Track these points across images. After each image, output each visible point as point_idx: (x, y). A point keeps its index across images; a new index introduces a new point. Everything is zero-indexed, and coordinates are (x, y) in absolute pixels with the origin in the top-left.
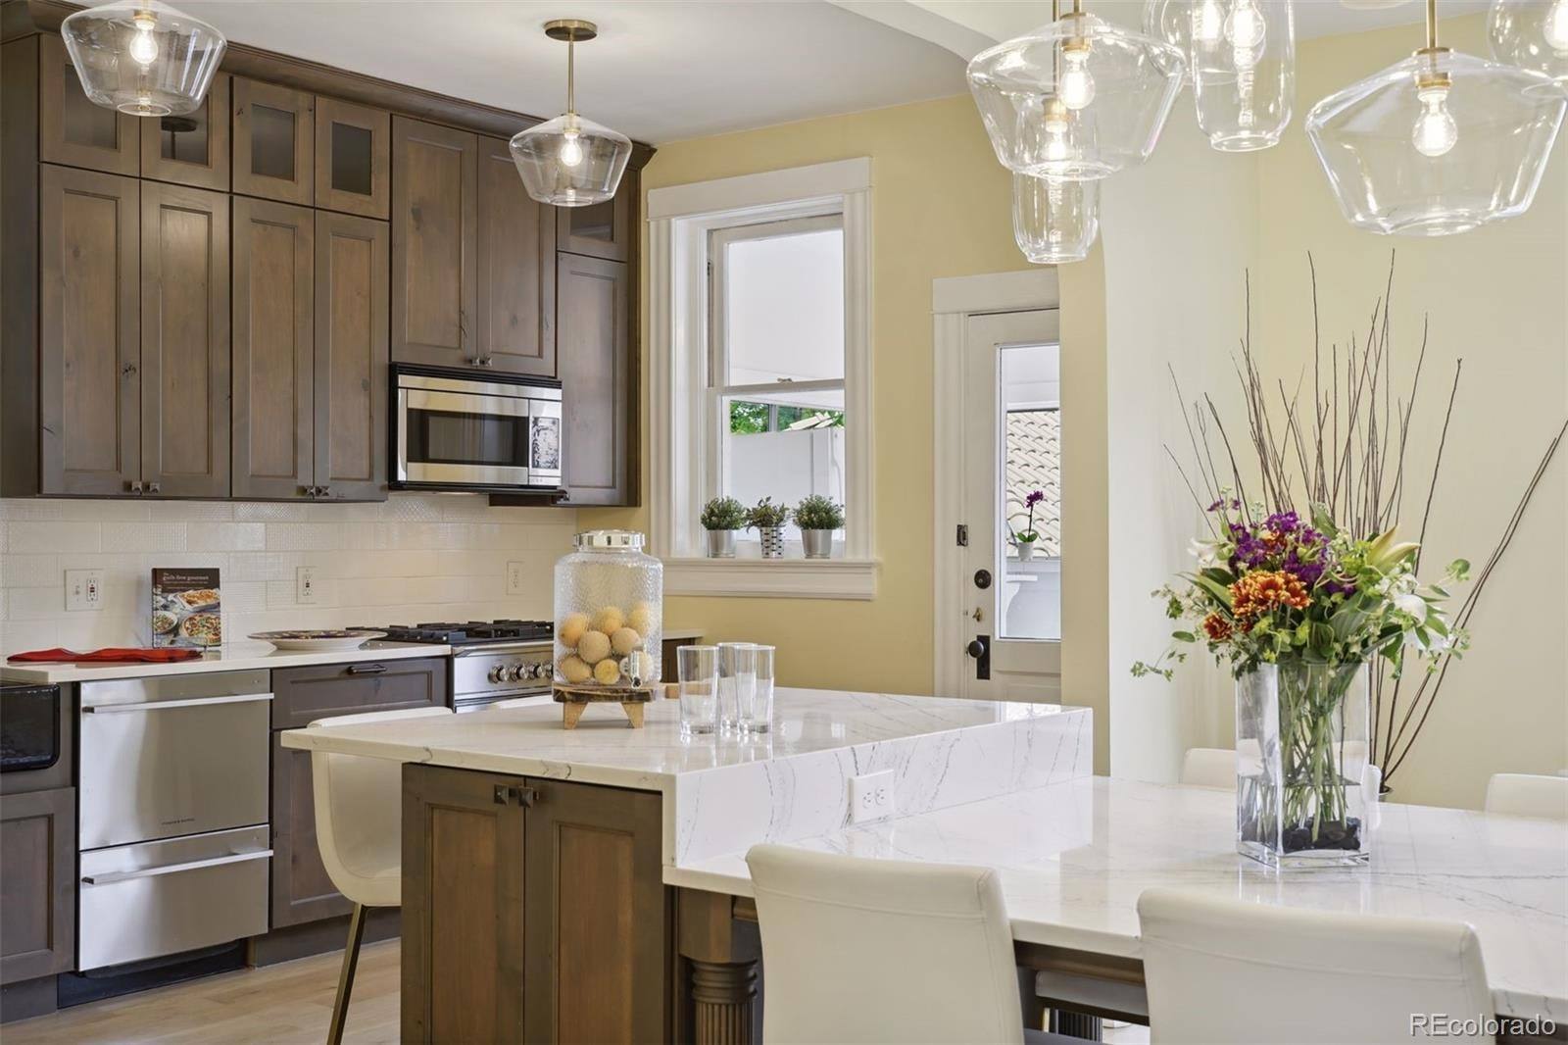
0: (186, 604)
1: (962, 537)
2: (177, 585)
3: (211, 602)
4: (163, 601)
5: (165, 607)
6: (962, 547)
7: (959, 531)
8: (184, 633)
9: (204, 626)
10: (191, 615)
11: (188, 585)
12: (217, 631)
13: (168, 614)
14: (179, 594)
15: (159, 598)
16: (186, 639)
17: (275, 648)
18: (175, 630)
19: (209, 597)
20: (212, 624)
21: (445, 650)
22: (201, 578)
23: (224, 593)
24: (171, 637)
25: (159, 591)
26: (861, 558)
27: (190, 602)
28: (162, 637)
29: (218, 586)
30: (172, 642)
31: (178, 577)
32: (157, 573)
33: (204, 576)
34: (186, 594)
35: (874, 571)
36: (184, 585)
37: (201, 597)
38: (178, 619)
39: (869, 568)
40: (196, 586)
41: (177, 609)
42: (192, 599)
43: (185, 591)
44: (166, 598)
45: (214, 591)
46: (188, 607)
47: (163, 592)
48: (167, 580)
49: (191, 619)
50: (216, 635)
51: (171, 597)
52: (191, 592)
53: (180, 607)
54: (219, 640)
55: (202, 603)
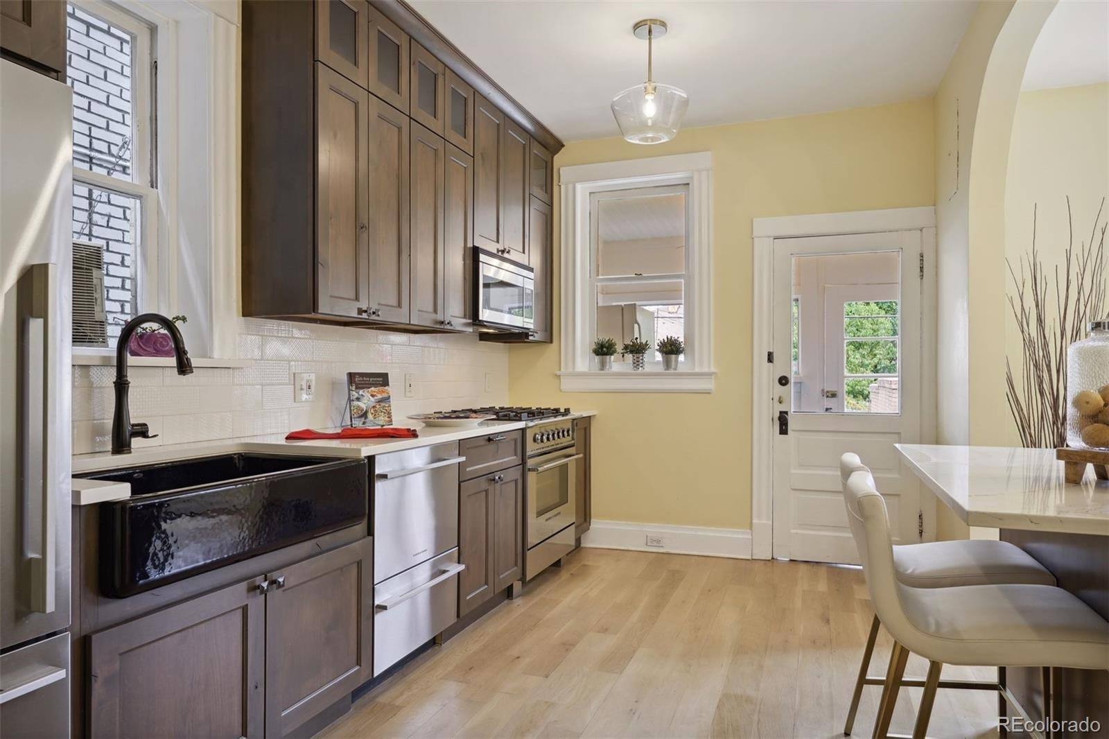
0: (370, 397)
1: (770, 358)
2: (365, 384)
3: (385, 395)
4: (356, 395)
5: (358, 399)
6: (771, 364)
7: (769, 355)
8: (370, 416)
9: (382, 412)
10: (374, 404)
11: (370, 384)
12: (389, 413)
13: (360, 404)
14: (366, 390)
15: (354, 393)
16: (371, 421)
17: (424, 425)
18: (365, 415)
19: (383, 392)
20: (386, 410)
21: (521, 425)
22: (378, 379)
23: (393, 389)
24: (363, 419)
25: (354, 388)
26: (705, 370)
27: (373, 396)
28: (358, 419)
29: (388, 385)
30: (364, 423)
31: (365, 379)
32: (351, 376)
33: (380, 378)
34: (370, 390)
35: (713, 377)
36: (368, 384)
37: (379, 392)
38: (367, 407)
39: (711, 375)
40: (375, 385)
41: (365, 400)
42: (374, 393)
43: (369, 388)
44: (358, 393)
45: (386, 388)
46: (372, 399)
47: (356, 388)
48: (358, 380)
49: (374, 407)
50: (389, 417)
51: (361, 392)
52: (373, 389)
53: (367, 399)
54: (391, 421)
55: (379, 396)
